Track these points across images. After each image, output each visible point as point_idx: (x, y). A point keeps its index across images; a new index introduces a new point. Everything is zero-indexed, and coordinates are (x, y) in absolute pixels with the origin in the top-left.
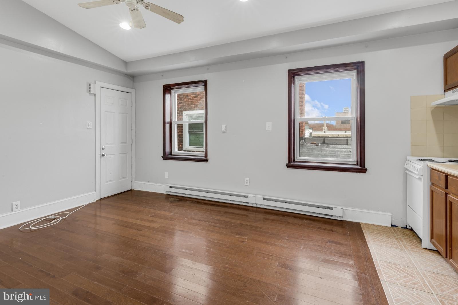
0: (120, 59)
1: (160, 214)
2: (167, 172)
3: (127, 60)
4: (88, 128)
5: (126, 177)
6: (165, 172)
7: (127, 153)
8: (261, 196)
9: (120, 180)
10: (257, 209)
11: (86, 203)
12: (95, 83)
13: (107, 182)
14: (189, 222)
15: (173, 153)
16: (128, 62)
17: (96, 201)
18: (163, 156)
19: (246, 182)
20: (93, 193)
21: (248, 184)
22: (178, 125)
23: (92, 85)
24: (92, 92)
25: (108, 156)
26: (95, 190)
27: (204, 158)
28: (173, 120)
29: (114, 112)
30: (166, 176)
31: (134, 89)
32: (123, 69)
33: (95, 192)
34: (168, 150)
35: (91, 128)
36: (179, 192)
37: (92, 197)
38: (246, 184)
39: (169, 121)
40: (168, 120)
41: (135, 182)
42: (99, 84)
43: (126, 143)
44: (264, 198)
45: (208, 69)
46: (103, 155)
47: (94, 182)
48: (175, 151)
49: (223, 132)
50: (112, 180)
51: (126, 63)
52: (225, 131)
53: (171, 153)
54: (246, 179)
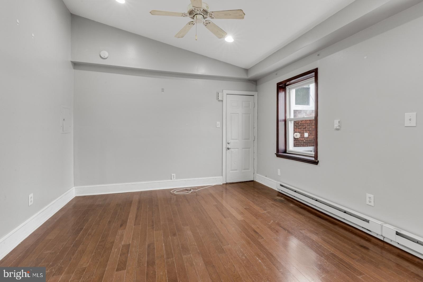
0: (242, 68)
1: (254, 209)
2: (280, 170)
3: (248, 68)
4: (217, 127)
5: (248, 169)
6: (278, 170)
7: (250, 148)
8: (392, 227)
9: (243, 171)
10: (386, 245)
11: (214, 184)
12: (223, 92)
13: (232, 170)
14: (271, 227)
15: (288, 151)
16: (249, 69)
17: (222, 184)
18: (276, 153)
19: (368, 200)
20: (220, 177)
21: (372, 204)
22: (295, 122)
23: (220, 93)
24: (220, 99)
25: (232, 150)
26: (222, 176)
27: (313, 159)
28: (288, 117)
29: (238, 114)
30: (279, 174)
31: (257, 92)
32: (244, 76)
33: (222, 177)
34: (282, 147)
35: (219, 127)
36: (288, 193)
37: (219, 181)
38: (368, 203)
39: (284, 118)
40: (281, 117)
41: (257, 174)
42: (225, 92)
43: (249, 139)
44: (397, 232)
45: (318, 55)
46: (228, 149)
47: (222, 169)
48: (290, 149)
49: (336, 129)
50: (236, 170)
51: (247, 71)
52: (338, 128)
53: (285, 151)
54: (368, 195)
